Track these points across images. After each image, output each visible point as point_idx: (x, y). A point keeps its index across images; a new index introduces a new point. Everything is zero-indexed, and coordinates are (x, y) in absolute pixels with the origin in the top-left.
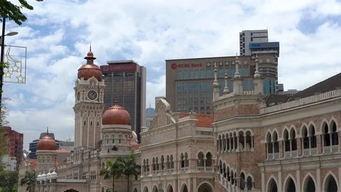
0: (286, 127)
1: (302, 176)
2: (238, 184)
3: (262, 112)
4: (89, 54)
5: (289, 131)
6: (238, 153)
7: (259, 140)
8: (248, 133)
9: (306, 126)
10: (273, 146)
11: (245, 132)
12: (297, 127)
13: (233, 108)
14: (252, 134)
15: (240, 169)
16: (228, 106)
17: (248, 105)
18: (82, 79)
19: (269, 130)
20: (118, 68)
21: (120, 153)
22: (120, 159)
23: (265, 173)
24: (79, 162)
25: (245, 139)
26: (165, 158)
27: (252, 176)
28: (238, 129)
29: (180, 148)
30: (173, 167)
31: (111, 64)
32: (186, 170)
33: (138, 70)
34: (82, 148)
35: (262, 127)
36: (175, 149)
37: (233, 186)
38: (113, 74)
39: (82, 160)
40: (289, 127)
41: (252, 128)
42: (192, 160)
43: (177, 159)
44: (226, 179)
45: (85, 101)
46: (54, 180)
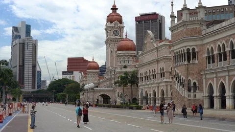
0: (219, 43)
1: (230, 80)
2: (186, 88)
3: (204, 33)
4: (113, 6)
5: (221, 46)
6: (186, 65)
7: (201, 55)
8: (194, 49)
9: (233, 40)
10: (211, 59)
11: (191, 48)
12: (226, 42)
13: (182, 31)
14: (196, 50)
15: (187, 77)
16: (180, 30)
17: (193, 28)
18: (109, 23)
19: (208, 46)
20: (147, 17)
21: (128, 70)
22: (126, 73)
23: (206, 79)
24: (109, 77)
25: (191, 54)
26: (151, 71)
27: (196, 82)
28: (186, 46)
29: (159, 64)
30: (155, 78)
31: (142, 15)
32: (164, 79)
33: (159, 18)
34: (111, 68)
35: (204, 44)
36: (156, 65)
37: (183, 89)
38: (143, 22)
39: (111, 75)
40: (221, 42)
41: (196, 46)
42: (167, 72)
43: (158, 72)
44: (179, 84)
45: (111, 37)
46: (92, 89)
